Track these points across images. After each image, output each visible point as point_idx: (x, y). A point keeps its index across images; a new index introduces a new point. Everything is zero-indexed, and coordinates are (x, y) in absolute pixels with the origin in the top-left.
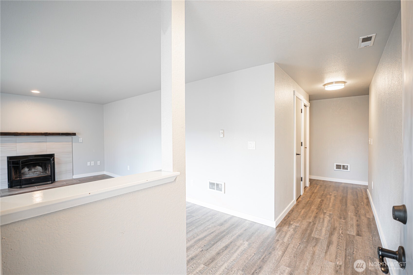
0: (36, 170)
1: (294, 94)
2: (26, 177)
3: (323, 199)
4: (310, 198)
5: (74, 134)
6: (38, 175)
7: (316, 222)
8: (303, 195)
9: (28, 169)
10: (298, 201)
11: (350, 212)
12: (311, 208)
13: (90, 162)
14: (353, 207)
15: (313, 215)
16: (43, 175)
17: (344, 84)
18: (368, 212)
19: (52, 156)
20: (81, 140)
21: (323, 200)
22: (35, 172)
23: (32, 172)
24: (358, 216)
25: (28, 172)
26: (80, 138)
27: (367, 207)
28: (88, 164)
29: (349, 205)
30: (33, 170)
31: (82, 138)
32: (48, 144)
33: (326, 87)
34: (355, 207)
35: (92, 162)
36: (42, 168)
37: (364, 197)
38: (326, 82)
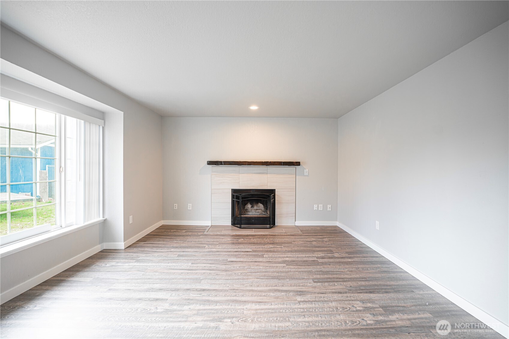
0: (258, 208)
2: (248, 214)
5: (298, 164)
6: (260, 215)
9: (251, 206)
13: (317, 205)
16: (264, 215)
19: (273, 191)
20: (306, 171)
22: (257, 210)
23: (254, 209)
25: (251, 209)
26: (305, 169)
28: (315, 206)
30: (255, 207)
31: (307, 170)
32: (269, 176)
35: (320, 205)
36: (264, 206)
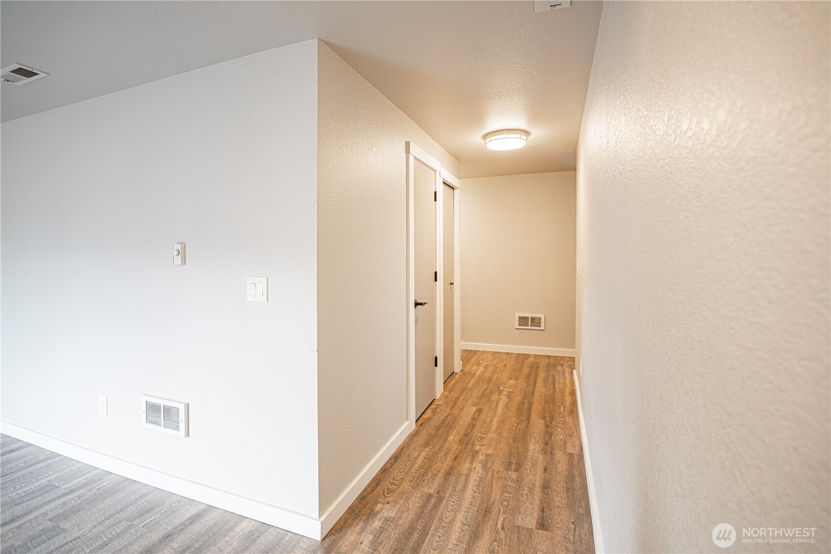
1: (408, 151)
3: (481, 406)
4: (452, 408)
7: (445, 493)
8: (440, 399)
10: (420, 422)
11: (533, 440)
12: (446, 439)
14: (542, 422)
15: (445, 466)
17: (524, 137)
18: (571, 436)
21: (480, 411)
24: (549, 452)
27: (569, 420)
29: (534, 417)
33: (488, 140)
34: (546, 422)
37: (567, 391)
38: (488, 130)
